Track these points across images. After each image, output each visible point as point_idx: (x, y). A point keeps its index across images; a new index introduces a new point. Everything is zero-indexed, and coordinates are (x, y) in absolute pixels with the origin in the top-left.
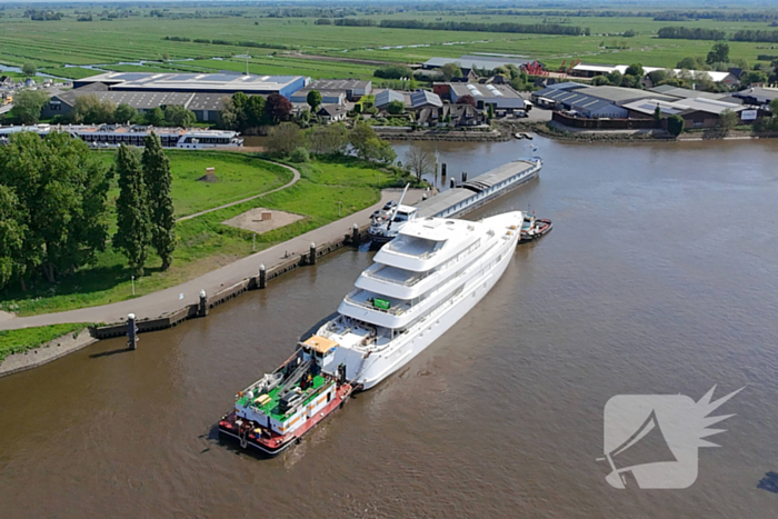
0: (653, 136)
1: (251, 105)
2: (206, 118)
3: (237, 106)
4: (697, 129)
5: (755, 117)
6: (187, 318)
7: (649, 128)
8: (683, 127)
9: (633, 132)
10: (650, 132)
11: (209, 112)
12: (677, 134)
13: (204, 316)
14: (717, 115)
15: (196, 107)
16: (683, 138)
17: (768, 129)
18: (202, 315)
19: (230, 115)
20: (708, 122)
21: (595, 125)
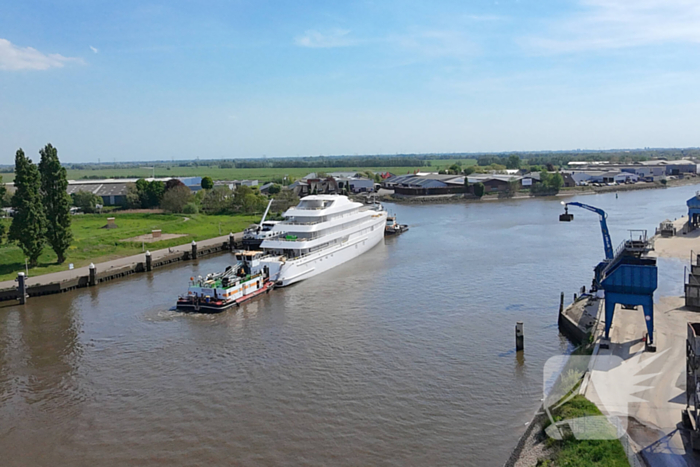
0: (465, 197)
1: (152, 187)
2: (112, 201)
3: (139, 189)
4: (493, 192)
5: (530, 183)
6: (78, 287)
7: (462, 193)
8: (484, 191)
9: (451, 195)
10: (463, 195)
11: (115, 197)
12: (481, 196)
13: (94, 285)
14: (506, 182)
15: (104, 193)
16: (484, 198)
17: (540, 191)
18: (92, 284)
19: (132, 195)
20: (500, 187)
21: (423, 192)
